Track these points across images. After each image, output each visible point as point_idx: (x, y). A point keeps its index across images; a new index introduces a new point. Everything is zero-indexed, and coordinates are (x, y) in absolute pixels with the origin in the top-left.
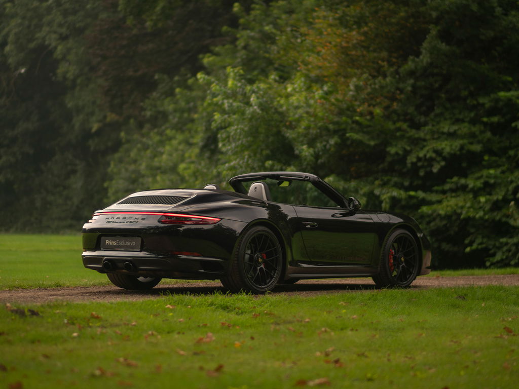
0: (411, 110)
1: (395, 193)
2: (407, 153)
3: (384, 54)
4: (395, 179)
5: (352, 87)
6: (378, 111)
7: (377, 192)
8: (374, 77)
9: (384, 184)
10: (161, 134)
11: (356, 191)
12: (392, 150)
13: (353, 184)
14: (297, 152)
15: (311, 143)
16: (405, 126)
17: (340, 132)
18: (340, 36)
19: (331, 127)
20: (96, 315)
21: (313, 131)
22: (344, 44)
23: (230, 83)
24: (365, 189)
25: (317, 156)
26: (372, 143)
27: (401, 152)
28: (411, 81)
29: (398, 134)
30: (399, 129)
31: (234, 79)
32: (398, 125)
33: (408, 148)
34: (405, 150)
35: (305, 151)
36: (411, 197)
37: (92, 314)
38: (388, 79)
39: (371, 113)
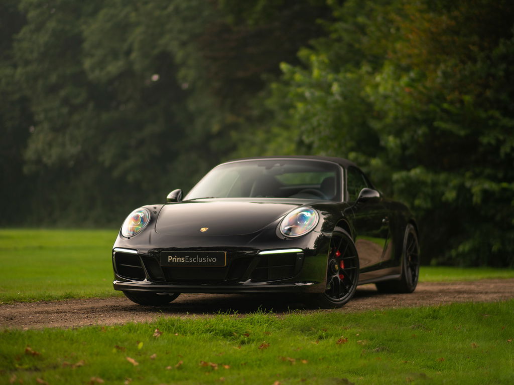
0: (504, 97)
1: (487, 185)
2: (500, 143)
3: (475, 38)
4: (488, 171)
5: (439, 73)
6: (467, 98)
7: (468, 184)
8: (463, 62)
9: (476, 176)
10: (268, 132)
11: (446, 184)
12: (485, 140)
13: (442, 177)
14: (382, 143)
15: (398, 134)
16: (497, 114)
17: (428, 121)
18: (430, 21)
19: (419, 116)
20: (33, 352)
21: (401, 121)
22: (434, 29)
23: (316, 73)
24: (455, 182)
25: (404, 147)
26: (462, 133)
27: (493, 142)
28: (503, 66)
29: (491, 123)
30: (492, 118)
31: (319, 68)
32: (491, 112)
33: (501, 137)
34: (498, 140)
35: (391, 141)
36: (504, 190)
37: (27, 350)
38: (479, 65)
39: (462, 102)
